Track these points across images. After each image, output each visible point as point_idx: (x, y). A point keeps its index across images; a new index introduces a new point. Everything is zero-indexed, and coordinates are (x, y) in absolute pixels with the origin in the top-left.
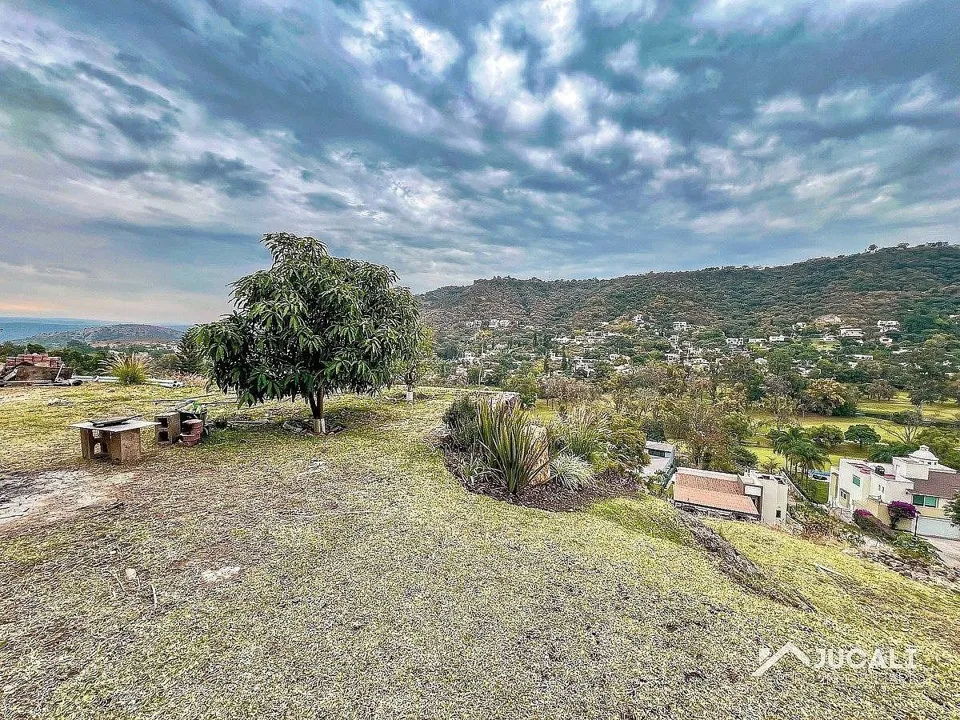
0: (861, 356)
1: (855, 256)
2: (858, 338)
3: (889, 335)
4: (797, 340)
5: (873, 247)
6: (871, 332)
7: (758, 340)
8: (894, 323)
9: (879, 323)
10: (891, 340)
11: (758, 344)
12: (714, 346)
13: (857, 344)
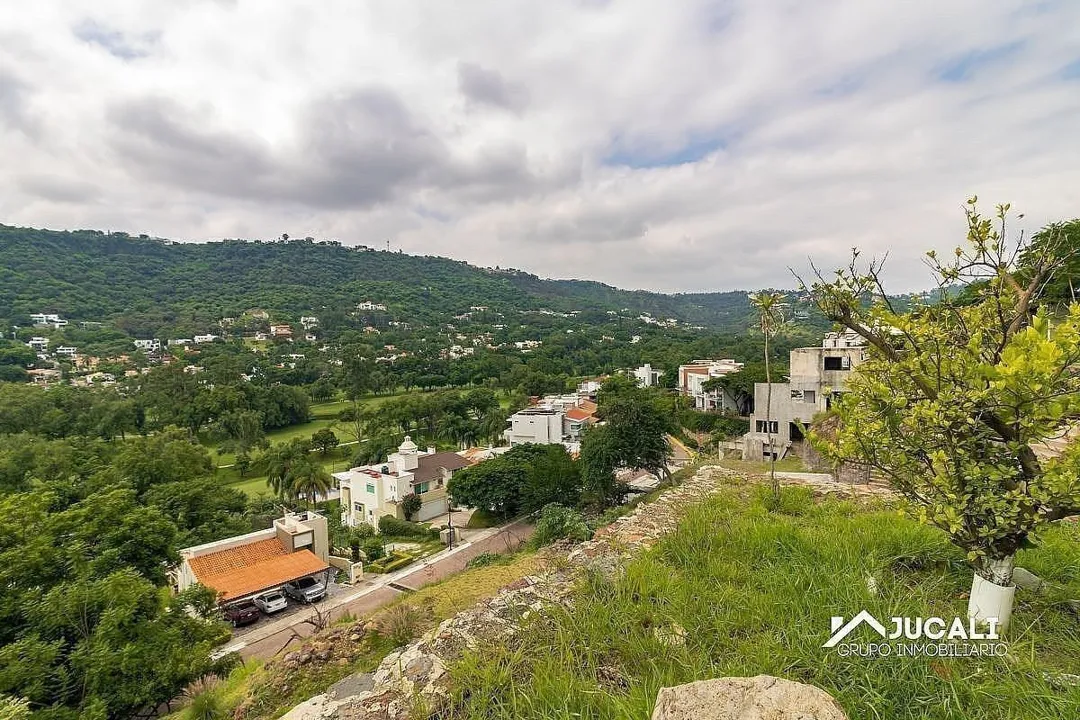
0: (294, 356)
1: (270, 243)
2: (287, 336)
3: (313, 332)
4: (229, 339)
5: (286, 236)
6: (298, 331)
7: (182, 341)
8: (314, 319)
9: (302, 319)
10: (314, 338)
11: (182, 346)
12: (118, 354)
13: (288, 343)
